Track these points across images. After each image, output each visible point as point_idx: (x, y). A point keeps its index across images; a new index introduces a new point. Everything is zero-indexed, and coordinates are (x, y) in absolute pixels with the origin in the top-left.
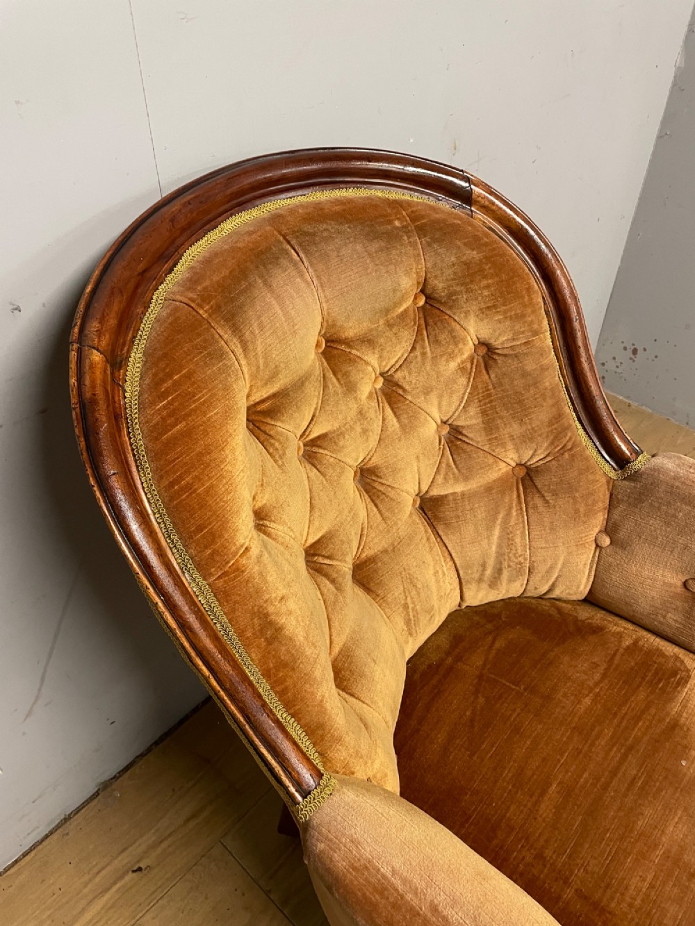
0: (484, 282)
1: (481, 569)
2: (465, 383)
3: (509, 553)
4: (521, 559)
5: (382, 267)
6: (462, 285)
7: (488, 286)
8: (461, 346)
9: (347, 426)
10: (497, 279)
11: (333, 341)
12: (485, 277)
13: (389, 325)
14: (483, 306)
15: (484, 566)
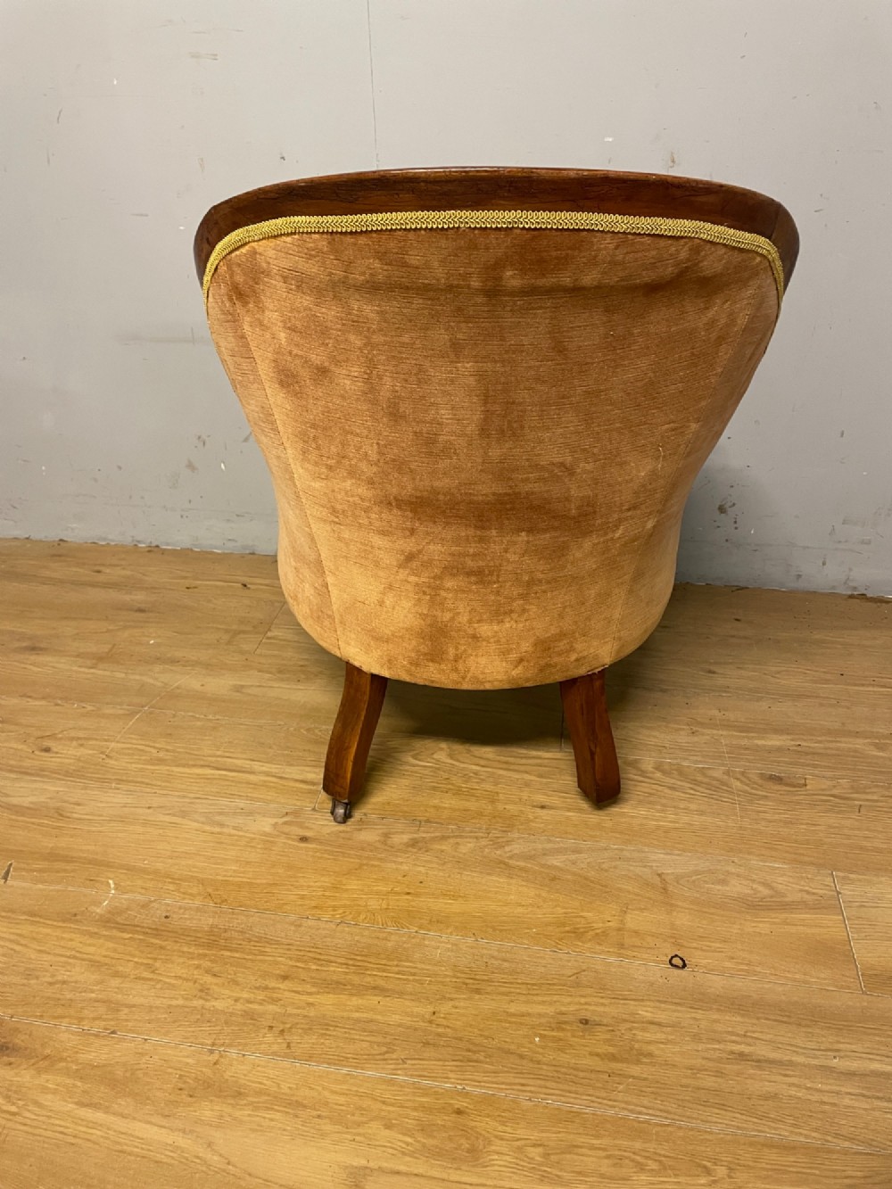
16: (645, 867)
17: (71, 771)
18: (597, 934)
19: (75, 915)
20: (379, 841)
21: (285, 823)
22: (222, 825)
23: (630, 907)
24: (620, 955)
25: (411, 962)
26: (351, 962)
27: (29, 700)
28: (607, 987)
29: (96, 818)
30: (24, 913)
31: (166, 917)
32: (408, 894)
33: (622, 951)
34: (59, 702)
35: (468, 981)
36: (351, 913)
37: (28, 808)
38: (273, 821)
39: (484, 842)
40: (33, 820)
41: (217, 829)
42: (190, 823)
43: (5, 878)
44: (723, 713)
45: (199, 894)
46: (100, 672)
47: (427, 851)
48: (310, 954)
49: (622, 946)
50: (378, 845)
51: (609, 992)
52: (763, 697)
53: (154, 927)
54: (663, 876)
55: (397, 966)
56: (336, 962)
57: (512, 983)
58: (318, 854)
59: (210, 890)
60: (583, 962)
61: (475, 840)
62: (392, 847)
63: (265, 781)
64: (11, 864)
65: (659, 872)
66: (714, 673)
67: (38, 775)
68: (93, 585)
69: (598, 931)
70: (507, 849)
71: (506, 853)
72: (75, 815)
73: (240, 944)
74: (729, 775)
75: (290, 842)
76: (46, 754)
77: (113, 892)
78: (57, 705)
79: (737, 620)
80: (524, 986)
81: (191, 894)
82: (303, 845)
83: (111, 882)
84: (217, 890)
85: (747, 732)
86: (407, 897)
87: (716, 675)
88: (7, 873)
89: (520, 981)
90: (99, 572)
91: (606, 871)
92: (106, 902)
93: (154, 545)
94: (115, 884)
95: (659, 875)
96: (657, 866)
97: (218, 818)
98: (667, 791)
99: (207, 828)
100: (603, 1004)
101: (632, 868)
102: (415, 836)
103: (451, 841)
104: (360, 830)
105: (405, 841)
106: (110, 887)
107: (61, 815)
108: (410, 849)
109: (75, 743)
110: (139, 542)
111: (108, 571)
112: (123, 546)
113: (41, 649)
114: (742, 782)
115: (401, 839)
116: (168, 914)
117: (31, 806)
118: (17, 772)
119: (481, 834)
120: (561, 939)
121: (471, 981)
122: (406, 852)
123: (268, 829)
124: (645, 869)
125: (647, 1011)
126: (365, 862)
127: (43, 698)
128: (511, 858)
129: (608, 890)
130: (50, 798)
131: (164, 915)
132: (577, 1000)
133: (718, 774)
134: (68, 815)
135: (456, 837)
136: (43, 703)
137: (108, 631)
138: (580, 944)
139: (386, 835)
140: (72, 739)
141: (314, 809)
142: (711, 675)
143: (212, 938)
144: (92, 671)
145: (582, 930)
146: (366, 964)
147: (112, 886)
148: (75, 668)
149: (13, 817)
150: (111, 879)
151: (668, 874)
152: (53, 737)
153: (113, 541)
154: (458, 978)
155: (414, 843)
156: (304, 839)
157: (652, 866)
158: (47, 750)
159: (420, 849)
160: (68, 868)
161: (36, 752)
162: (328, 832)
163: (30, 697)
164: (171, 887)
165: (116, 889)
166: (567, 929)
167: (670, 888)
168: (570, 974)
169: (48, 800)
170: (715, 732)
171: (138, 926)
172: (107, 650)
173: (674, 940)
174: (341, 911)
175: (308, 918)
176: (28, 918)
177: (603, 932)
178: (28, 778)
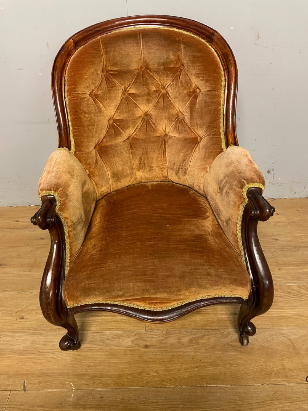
0: (198, 64)
1: (173, 165)
2: (188, 99)
3: (183, 163)
4: (186, 167)
5: (164, 49)
6: (191, 63)
7: (198, 66)
8: (189, 86)
9: (142, 95)
10: (203, 64)
11: (147, 68)
12: (199, 63)
13: (164, 69)
14: (197, 73)
15: (174, 164)
16: (283, 337)
17: (36, 328)
18: (276, 373)
19: (61, 404)
20: (177, 342)
21: (136, 339)
22: (110, 345)
23: (284, 358)
24: (288, 381)
25: (209, 401)
26: (185, 406)
27: (6, 292)
28: (288, 397)
29: (55, 351)
30: (38, 407)
31: (101, 398)
32: (197, 367)
33: (288, 379)
34: (20, 292)
35: (234, 406)
36: (177, 381)
37: (23, 351)
38: (130, 339)
39: (219, 336)
40: (27, 356)
41: (108, 348)
42: (95, 346)
43: (24, 389)
44: (287, 259)
45: (111, 383)
46: (34, 273)
47: (198, 344)
48: (167, 406)
49: (286, 377)
50: (178, 344)
51: (289, 400)
52: (299, 249)
53: (97, 404)
54: (291, 340)
55: (204, 404)
56: (179, 408)
57: (251, 404)
58: (154, 353)
59: (115, 380)
60: (275, 388)
61: (215, 335)
62: (183, 345)
63: (121, 319)
64: (25, 382)
65: (289, 339)
66: (278, 240)
67: (22, 332)
68: (17, 228)
69: (276, 372)
70: (229, 337)
71: (229, 339)
72: (45, 351)
73: (137, 406)
74: (299, 288)
75: (141, 349)
76: (23, 320)
77: (74, 389)
78: (20, 293)
79: (278, 214)
80: (256, 404)
81: (108, 384)
82: (146, 350)
83: (71, 383)
84: (118, 379)
85: (299, 266)
86: (197, 369)
87: (278, 241)
88: (24, 386)
89: (254, 402)
90: (18, 221)
91: (270, 342)
92: (73, 395)
93: (38, 205)
94: (74, 384)
95: (289, 340)
96: (287, 336)
97: (108, 342)
98: (279, 299)
99: (104, 348)
100: (289, 406)
101: (278, 338)
102: (191, 337)
103: (206, 337)
104: (168, 338)
105: (188, 340)
106: (72, 386)
107: (39, 352)
108: (191, 344)
109: (34, 313)
110: (31, 204)
111: (21, 220)
112: (25, 207)
113: (4, 265)
114: (305, 290)
115: (186, 340)
116: (101, 396)
117: (24, 349)
118: (12, 332)
119: (217, 332)
120: (263, 378)
121: (236, 406)
122: (190, 346)
123: (130, 344)
124: (283, 338)
125: (305, 406)
126: (175, 354)
127: (13, 291)
128: (231, 342)
129: (273, 351)
130: (32, 344)
131: (100, 396)
132: (279, 406)
133: (295, 287)
134: (42, 351)
135: (207, 335)
136: (13, 293)
137: (31, 251)
138: (271, 379)
139: (179, 339)
140: (31, 310)
141: (146, 330)
142: (277, 241)
143: (124, 405)
144: (30, 273)
145: (270, 372)
146: (192, 406)
147: (73, 386)
148: (22, 273)
149: (18, 356)
150: (71, 382)
151: (293, 339)
152: (22, 310)
153: (19, 205)
154: (230, 406)
155: (191, 341)
156: (146, 347)
157: (285, 336)
158: (22, 318)
159: (195, 344)
160: (50, 379)
161: (18, 320)
162: (155, 341)
163: (6, 291)
164: (99, 382)
165: (74, 387)
166: (264, 373)
167: (296, 345)
168: (272, 394)
169: (31, 345)
170: (287, 268)
171: (91, 405)
172: (34, 262)
173: (305, 370)
174: (173, 381)
175: (160, 387)
176: (41, 409)
177: (278, 372)
178: (18, 334)
